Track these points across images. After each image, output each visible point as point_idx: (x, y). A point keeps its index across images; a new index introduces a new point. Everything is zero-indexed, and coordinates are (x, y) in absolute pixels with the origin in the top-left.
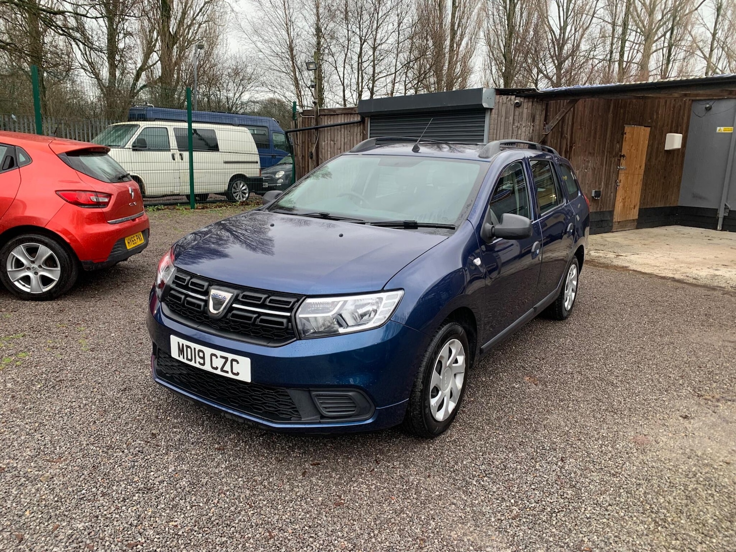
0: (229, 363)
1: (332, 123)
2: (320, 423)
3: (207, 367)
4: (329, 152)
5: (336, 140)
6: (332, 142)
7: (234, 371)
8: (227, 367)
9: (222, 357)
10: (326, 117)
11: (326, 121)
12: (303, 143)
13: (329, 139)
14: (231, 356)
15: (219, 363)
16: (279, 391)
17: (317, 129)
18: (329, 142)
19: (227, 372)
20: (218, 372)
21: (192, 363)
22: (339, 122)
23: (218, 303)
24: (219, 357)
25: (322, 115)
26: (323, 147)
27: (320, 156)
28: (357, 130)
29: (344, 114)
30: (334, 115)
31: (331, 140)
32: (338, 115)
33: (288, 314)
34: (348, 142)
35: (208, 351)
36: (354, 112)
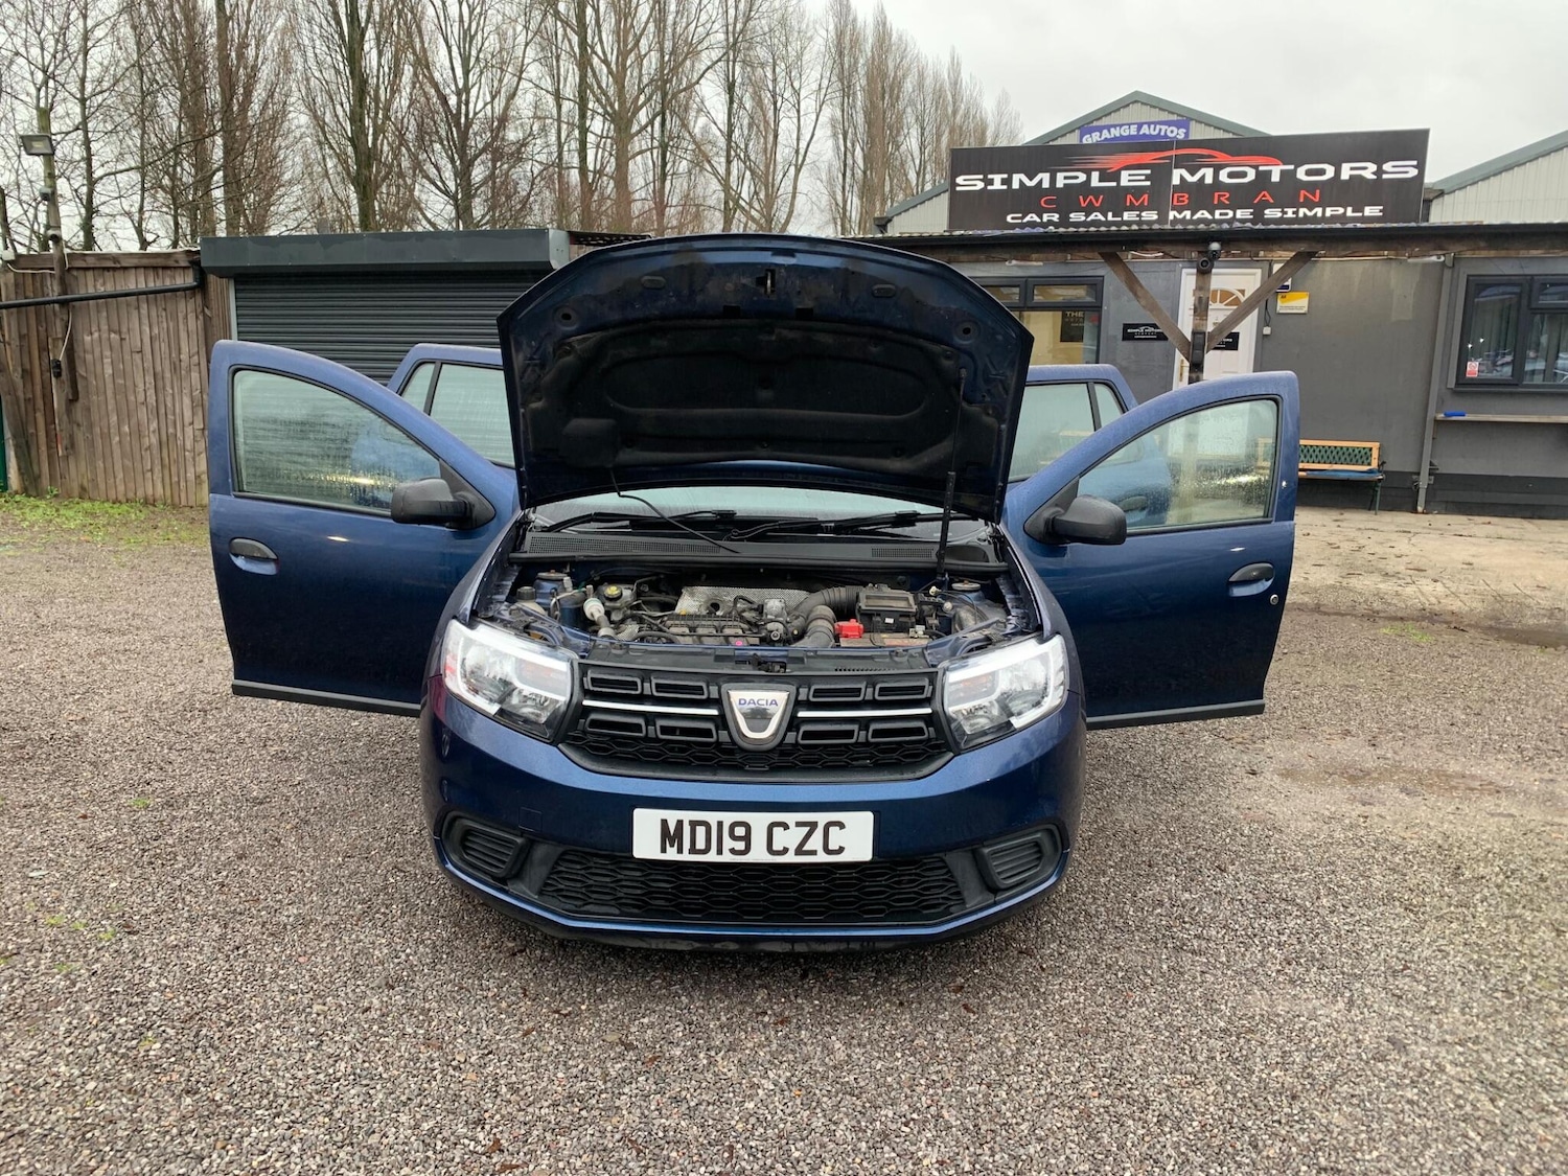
0: (819, 832)
1: (109, 288)
2: (995, 904)
3: (759, 855)
4: (107, 361)
5: (124, 330)
6: (113, 335)
7: (833, 846)
8: (815, 842)
9: (799, 824)
10: (90, 274)
11: (91, 285)
12: (21, 337)
13: (104, 327)
14: (822, 818)
15: (789, 839)
16: (925, 864)
17: (63, 303)
18: (105, 336)
19: (814, 853)
20: (790, 858)
21: (712, 857)
22: (132, 287)
23: (758, 716)
24: (792, 825)
25: (78, 269)
26: (88, 347)
27: (81, 371)
28: (187, 308)
29: (145, 267)
30: (114, 269)
31: (110, 330)
32: (125, 268)
33: (928, 711)
34: (164, 335)
35: (759, 821)
36: (171, 263)
